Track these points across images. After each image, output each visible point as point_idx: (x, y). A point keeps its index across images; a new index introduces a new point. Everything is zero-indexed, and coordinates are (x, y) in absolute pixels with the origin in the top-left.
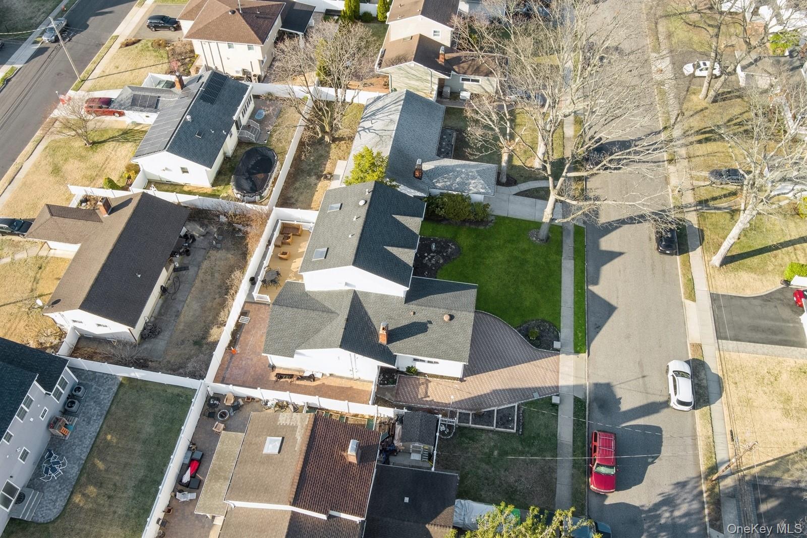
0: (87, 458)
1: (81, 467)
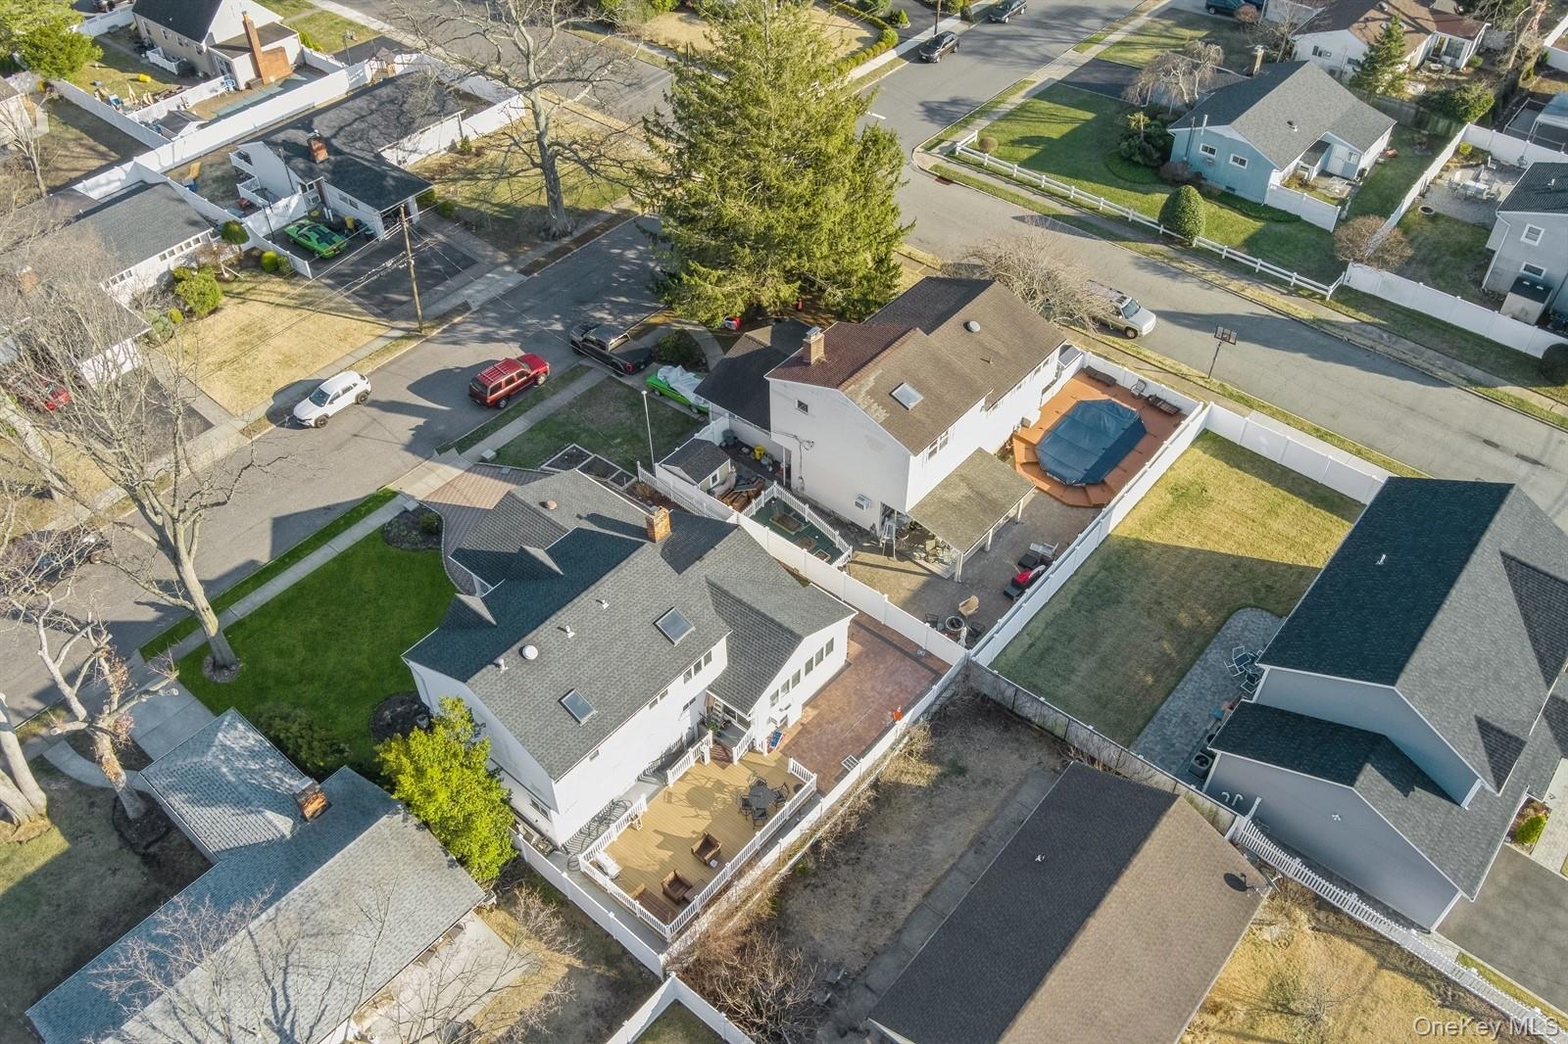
0: (1191, 666)
1: (1203, 657)
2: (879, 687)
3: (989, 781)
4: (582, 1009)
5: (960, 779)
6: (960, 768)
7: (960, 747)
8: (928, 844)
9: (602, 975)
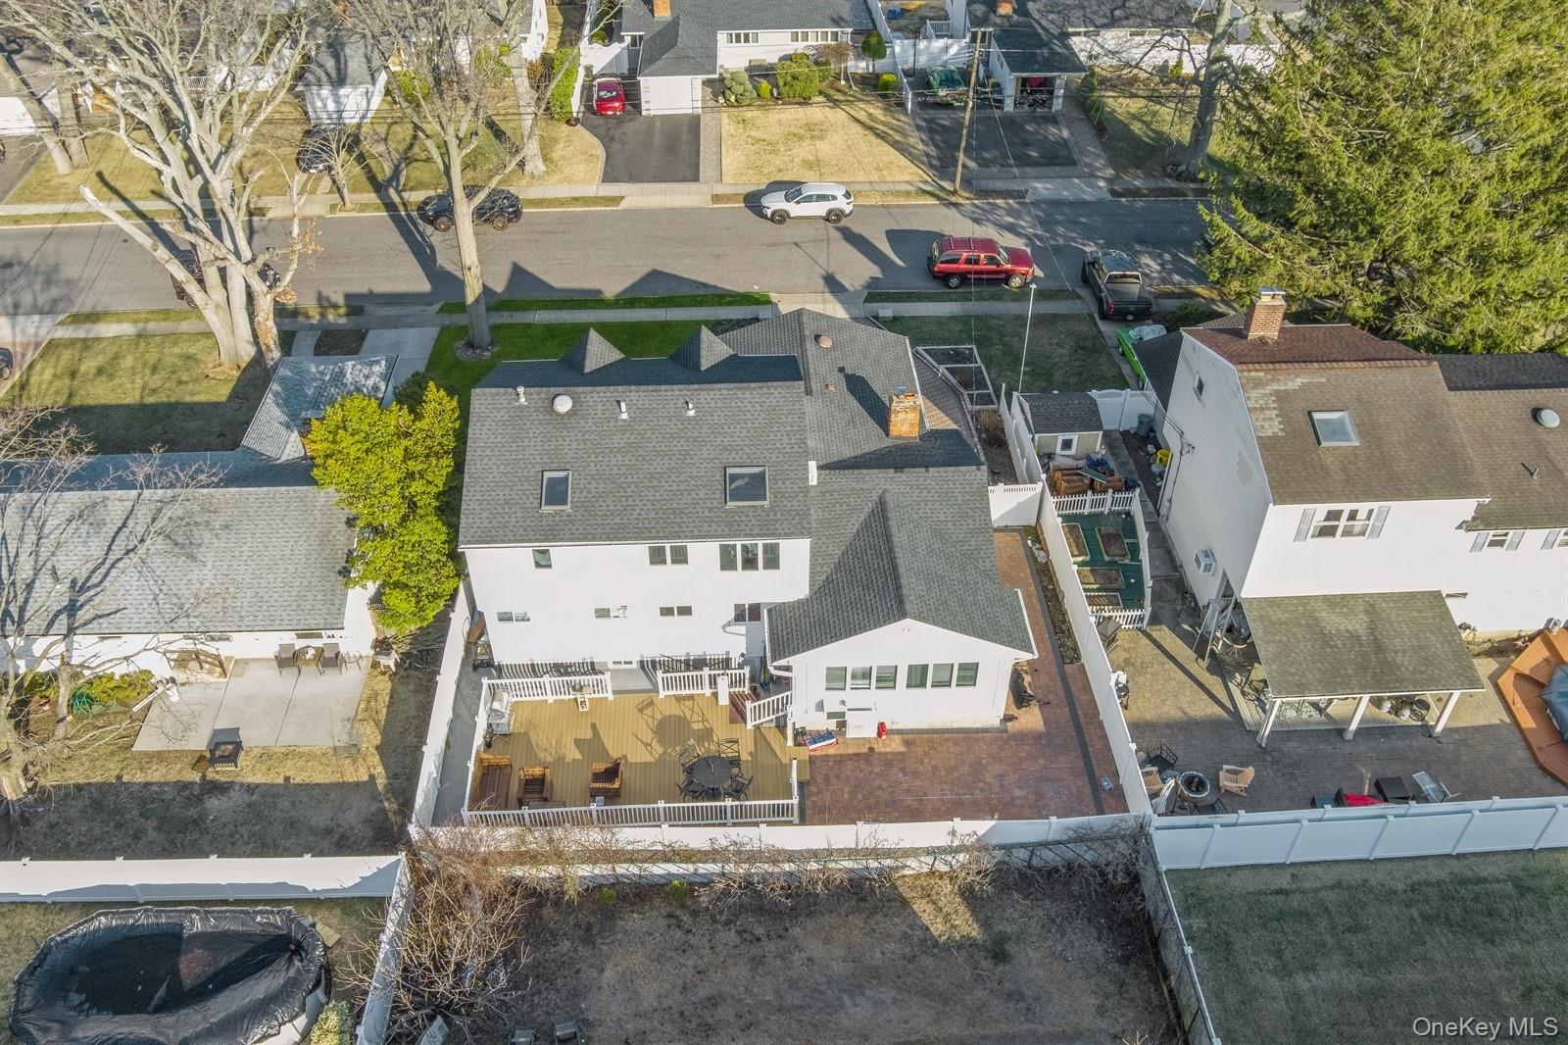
2: (1010, 780)
3: (1022, 997)
4: (332, 825)
5: (986, 964)
6: (1003, 952)
7: (1034, 928)
8: (852, 996)
9: (384, 811)
